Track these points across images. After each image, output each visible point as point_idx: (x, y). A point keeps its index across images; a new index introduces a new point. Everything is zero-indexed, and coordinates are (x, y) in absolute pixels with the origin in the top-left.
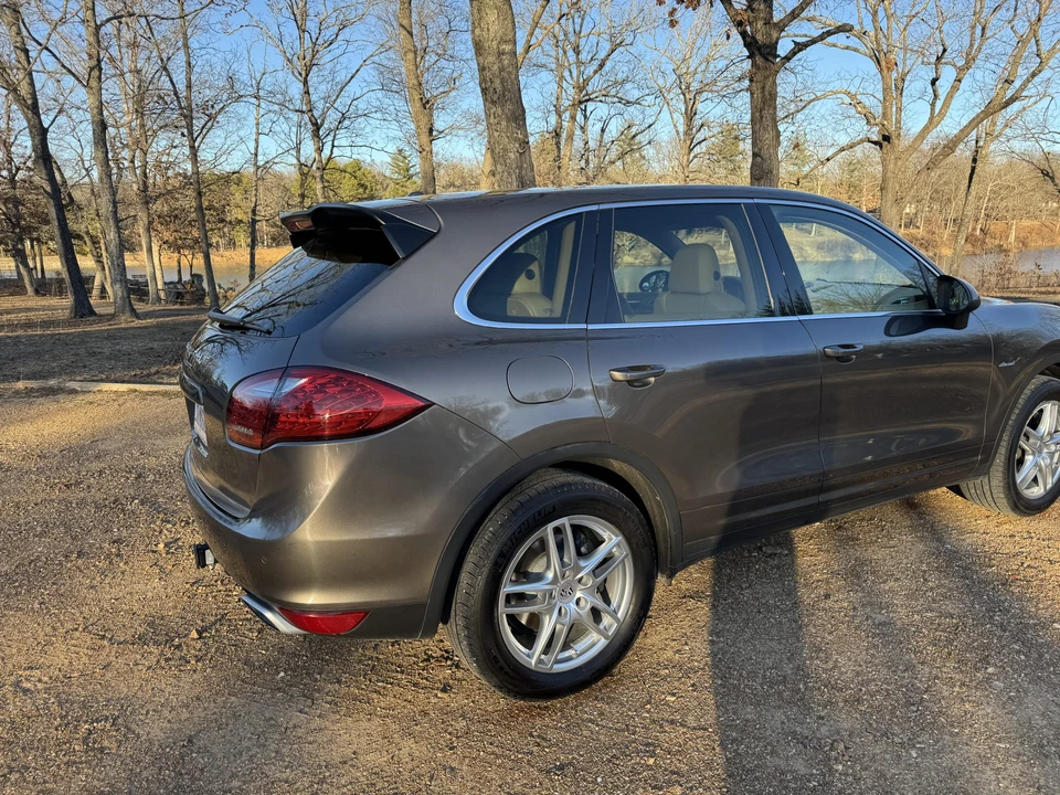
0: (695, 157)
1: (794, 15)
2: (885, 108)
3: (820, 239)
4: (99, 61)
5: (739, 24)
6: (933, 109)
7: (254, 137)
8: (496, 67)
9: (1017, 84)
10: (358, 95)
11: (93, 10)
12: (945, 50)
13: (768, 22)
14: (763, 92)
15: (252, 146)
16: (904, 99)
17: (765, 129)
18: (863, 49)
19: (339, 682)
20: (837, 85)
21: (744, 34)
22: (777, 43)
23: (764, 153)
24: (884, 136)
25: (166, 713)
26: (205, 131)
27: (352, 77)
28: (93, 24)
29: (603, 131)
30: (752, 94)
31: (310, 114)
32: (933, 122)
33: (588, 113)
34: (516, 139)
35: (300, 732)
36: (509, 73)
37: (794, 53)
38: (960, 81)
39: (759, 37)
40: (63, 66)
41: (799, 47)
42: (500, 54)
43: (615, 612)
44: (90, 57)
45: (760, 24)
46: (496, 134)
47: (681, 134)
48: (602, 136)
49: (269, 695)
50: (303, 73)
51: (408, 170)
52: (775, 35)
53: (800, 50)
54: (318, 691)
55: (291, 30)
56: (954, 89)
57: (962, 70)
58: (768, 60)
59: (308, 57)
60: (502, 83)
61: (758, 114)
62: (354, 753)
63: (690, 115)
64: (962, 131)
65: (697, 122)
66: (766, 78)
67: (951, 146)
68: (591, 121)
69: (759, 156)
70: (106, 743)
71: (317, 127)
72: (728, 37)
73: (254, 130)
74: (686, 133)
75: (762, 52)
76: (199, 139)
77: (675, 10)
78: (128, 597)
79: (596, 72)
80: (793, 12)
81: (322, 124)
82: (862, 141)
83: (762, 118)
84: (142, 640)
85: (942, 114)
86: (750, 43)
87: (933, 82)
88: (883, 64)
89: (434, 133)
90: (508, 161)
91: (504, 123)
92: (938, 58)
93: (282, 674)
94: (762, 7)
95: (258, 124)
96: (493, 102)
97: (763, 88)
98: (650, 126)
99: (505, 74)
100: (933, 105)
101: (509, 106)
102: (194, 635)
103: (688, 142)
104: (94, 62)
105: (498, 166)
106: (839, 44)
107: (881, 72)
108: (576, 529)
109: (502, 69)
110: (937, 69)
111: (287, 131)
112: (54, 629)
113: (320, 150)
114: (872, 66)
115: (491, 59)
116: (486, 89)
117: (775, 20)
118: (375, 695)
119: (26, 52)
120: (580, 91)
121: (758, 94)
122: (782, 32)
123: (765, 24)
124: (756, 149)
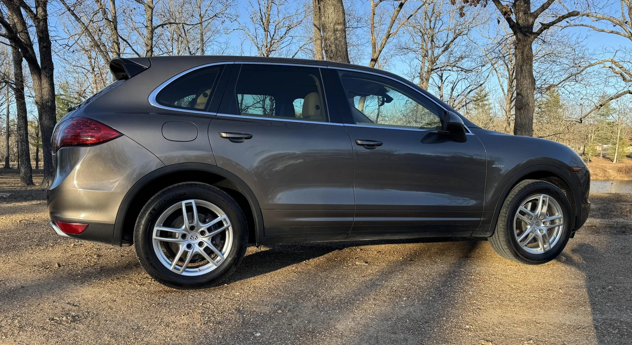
1: (543, 8)
3: (620, 165)
4: (152, 48)
5: (505, 14)
8: (332, 38)
11: (152, 21)
13: (526, 12)
17: (524, 78)
18: (623, 32)
21: (509, 20)
22: (533, 24)
23: (524, 93)
28: (150, 28)
29: (453, 89)
30: (516, 56)
33: (444, 79)
36: (340, 41)
37: (541, 31)
39: (520, 22)
40: (133, 50)
41: (545, 27)
42: (335, 31)
43: (223, 255)
44: (147, 45)
45: (521, 14)
52: (531, 20)
53: (545, 29)
55: (261, 31)
58: (526, 35)
59: (269, 46)
60: (336, 47)
61: (519, 69)
66: (525, 46)
68: (446, 83)
69: (521, 94)
72: (499, 22)
74: (508, 91)
75: (522, 31)
77: (463, 7)
79: (443, 52)
80: (543, 5)
82: (625, 93)
83: (522, 70)
86: (514, 26)
94: (522, 3)
97: (523, 52)
99: (337, 42)
102: (56, 266)
103: (510, 96)
104: (149, 48)
106: (606, 30)
108: (199, 208)
115: (330, 34)
116: (327, 51)
117: (532, 11)
119: (118, 44)
120: (433, 63)
121: (519, 56)
122: (536, 18)
123: (524, 14)
124: (518, 91)
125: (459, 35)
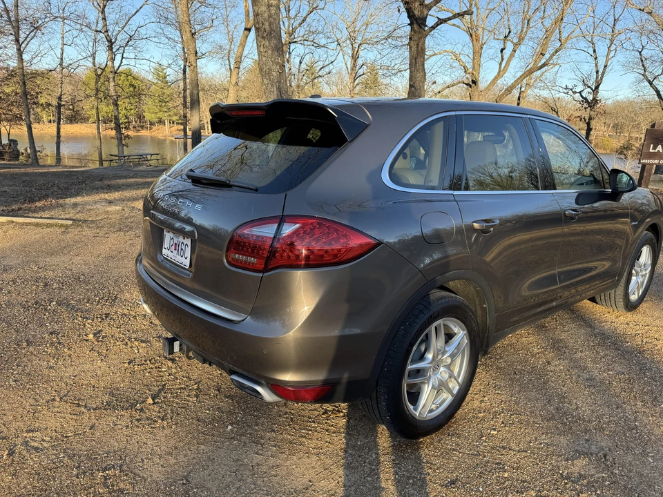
0: (358, 84)
2: (474, 64)
5: (406, 3)
6: (500, 67)
7: (60, 46)
9: (547, 56)
10: (142, 24)
12: (510, 32)
13: (422, 4)
14: (417, 47)
15: (59, 52)
16: (482, 59)
17: (417, 71)
19: (273, 431)
20: (448, 48)
21: (408, 10)
22: (426, 17)
23: (417, 85)
24: (472, 80)
25: (156, 460)
26: (28, 39)
27: (137, 12)
29: (300, 62)
30: (411, 48)
31: (106, 34)
32: (500, 74)
33: (291, 50)
34: (277, 63)
35: (264, 468)
36: (275, 19)
37: (437, 25)
38: (515, 51)
39: (416, 12)
41: (441, 21)
42: (269, 6)
45: (417, 4)
46: (264, 59)
47: (349, 69)
48: (300, 66)
49: (228, 443)
50: (102, 5)
51: (165, 77)
52: (426, 12)
53: (441, 23)
54: (261, 438)
56: (512, 56)
57: (517, 45)
58: (421, 27)
60: (270, 25)
61: (414, 61)
62: (310, 481)
63: (355, 57)
64: (516, 81)
65: (360, 62)
66: (420, 38)
67: (509, 90)
69: (414, 87)
70: (122, 485)
71: (111, 44)
72: (399, 11)
73: (61, 41)
74: (352, 69)
75: (417, 22)
76: (23, 46)
78: (83, 374)
79: (300, 24)
81: (115, 42)
83: (416, 63)
84: (109, 406)
85: (505, 70)
86: (411, 16)
87: (502, 51)
88: (474, 37)
89: (198, 55)
90: (272, 77)
91: (270, 52)
92: (505, 37)
93: (230, 427)
95: (63, 38)
96: (263, 38)
97: (418, 45)
98: (332, 62)
99: (271, 19)
100: (500, 64)
101: (274, 41)
102: (150, 401)
105: (265, 80)
107: (472, 41)
109: (270, 16)
110: (504, 43)
111: (86, 44)
112: (36, 400)
113: (113, 60)
114: (467, 37)
115: (263, 8)
116: (259, 28)
117: (426, 3)
118: (304, 439)
120: (290, 36)
121: (414, 48)
122: (430, 10)
123: (420, 5)
124: (412, 83)
125: (315, 8)
